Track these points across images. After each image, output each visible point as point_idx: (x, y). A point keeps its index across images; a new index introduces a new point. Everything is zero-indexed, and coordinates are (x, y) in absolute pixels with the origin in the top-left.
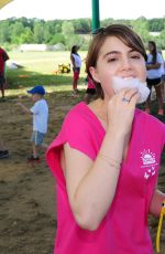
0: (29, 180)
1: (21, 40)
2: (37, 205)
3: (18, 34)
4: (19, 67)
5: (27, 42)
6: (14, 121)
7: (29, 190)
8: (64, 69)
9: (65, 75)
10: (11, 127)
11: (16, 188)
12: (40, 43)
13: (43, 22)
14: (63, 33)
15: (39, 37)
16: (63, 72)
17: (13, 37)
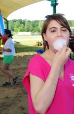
0: (20, 96)
1: (19, 30)
2: (23, 109)
3: (18, 27)
4: (18, 43)
5: (21, 31)
6: (14, 68)
7: (20, 101)
8: (39, 44)
9: (40, 46)
10: (12, 71)
11: (13, 100)
12: (28, 31)
13: (29, 21)
14: (39, 27)
15: (27, 29)
16: (38, 45)
17: (15, 29)
